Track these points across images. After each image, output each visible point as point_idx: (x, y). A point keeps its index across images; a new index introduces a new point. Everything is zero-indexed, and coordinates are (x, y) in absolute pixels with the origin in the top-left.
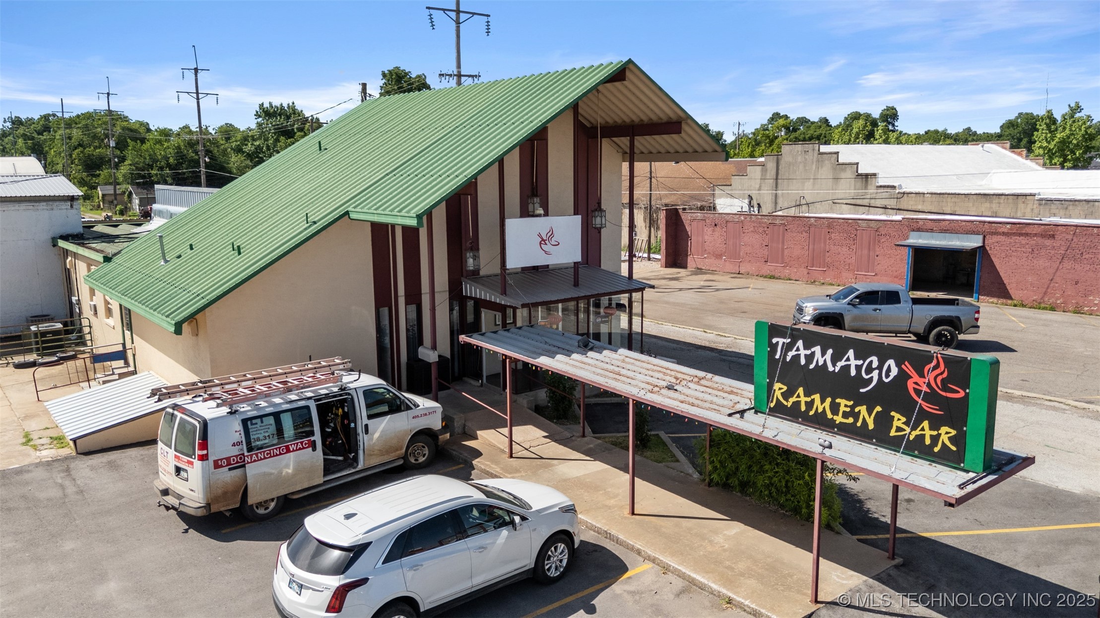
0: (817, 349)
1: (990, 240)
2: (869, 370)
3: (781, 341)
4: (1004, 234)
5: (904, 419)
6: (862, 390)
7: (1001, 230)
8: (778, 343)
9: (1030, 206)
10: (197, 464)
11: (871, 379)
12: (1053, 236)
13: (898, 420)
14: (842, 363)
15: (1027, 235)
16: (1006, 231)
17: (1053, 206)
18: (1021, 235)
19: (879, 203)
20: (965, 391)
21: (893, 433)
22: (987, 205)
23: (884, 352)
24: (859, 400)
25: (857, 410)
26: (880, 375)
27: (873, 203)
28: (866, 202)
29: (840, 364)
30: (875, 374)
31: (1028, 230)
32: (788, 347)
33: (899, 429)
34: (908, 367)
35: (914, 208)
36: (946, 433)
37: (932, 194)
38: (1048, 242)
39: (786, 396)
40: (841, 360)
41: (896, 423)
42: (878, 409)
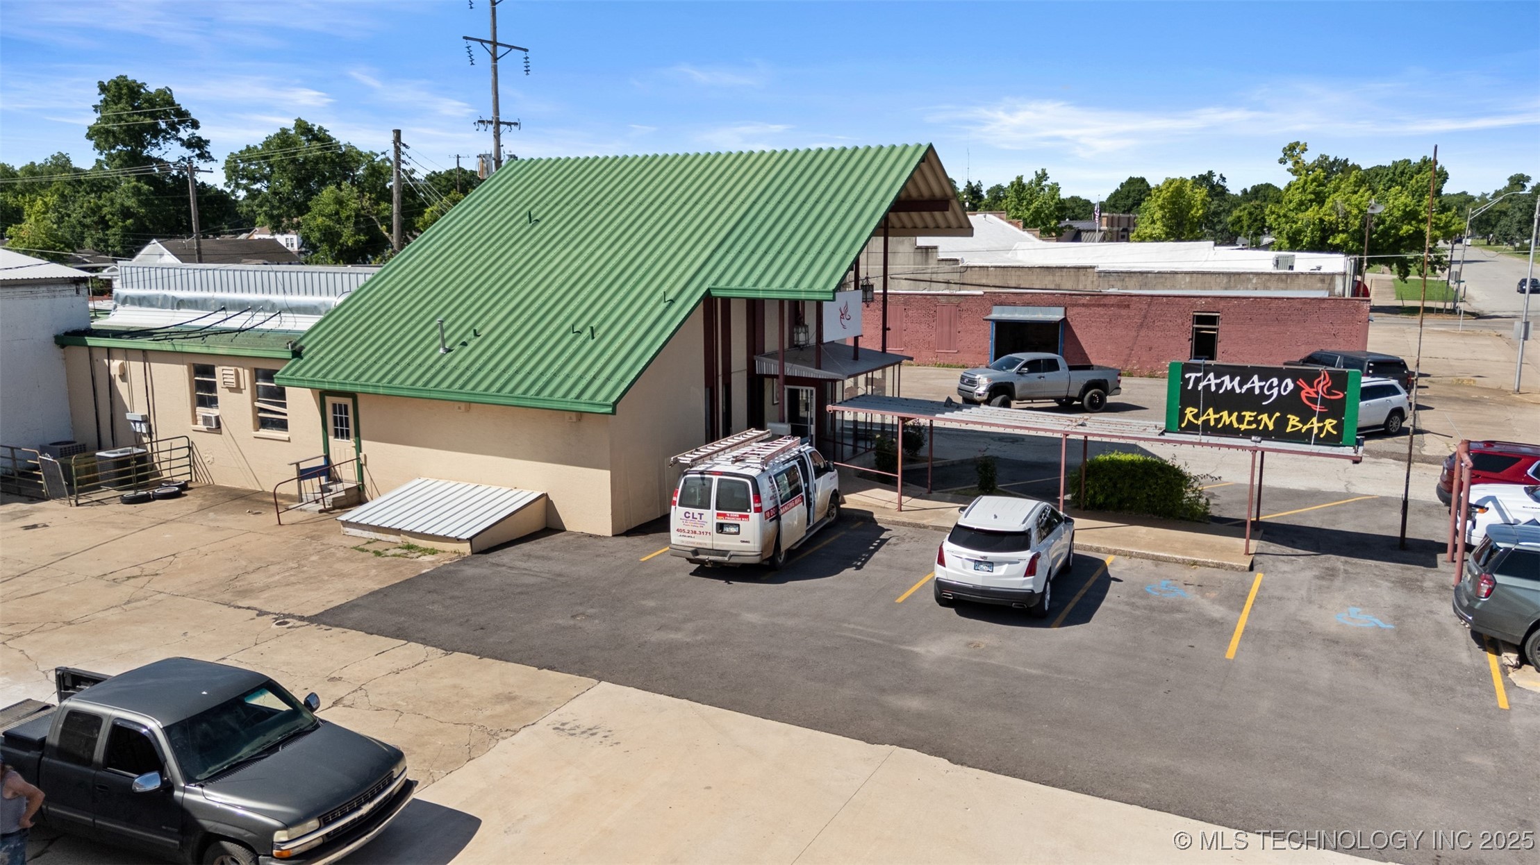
0: (1227, 378)
1: (1071, 312)
2: (1271, 387)
3: (1193, 375)
4: (1084, 305)
5: (1298, 419)
6: (1264, 403)
7: (1081, 302)
8: (1190, 377)
9: (1090, 279)
10: (754, 517)
11: (1272, 394)
12: (1128, 306)
13: (1293, 420)
14: (1249, 385)
15: (1105, 305)
16: (1085, 302)
17: (1111, 278)
18: (1099, 306)
19: (941, 277)
20: (1343, 393)
21: (1289, 430)
22: (1051, 278)
23: (1281, 374)
24: (1261, 410)
25: (1259, 418)
26: (1279, 391)
27: (934, 277)
28: (927, 277)
29: (1245, 387)
30: (1275, 391)
31: (1106, 301)
32: (1198, 380)
33: (1294, 426)
34: (1301, 383)
35: (978, 282)
36: (1329, 424)
37: (996, 267)
38: (1124, 312)
39: (1196, 416)
40: (1246, 384)
41: (1291, 423)
42: (1278, 414)
